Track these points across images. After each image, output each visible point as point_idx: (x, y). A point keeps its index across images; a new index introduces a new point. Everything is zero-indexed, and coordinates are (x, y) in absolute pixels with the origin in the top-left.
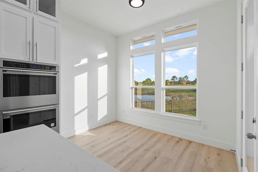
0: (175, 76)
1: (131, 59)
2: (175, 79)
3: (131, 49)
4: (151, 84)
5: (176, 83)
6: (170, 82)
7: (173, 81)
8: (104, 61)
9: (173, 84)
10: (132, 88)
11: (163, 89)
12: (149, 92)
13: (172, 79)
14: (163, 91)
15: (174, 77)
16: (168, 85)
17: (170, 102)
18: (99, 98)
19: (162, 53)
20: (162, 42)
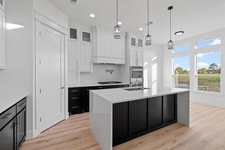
0: (215, 64)
1: (172, 59)
2: (215, 67)
3: (172, 53)
4: (183, 73)
5: (216, 72)
6: (207, 71)
7: (211, 69)
8: (156, 61)
9: (213, 72)
10: (173, 76)
11: (196, 76)
12: (181, 81)
13: (211, 68)
14: (196, 78)
15: (213, 65)
16: (204, 73)
17: (204, 88)
18: (152, 82)
19: (195, 55)
20: (195, 49)
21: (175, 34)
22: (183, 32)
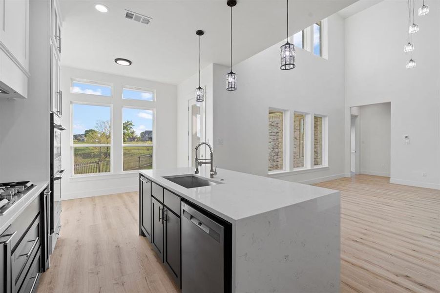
3: (71, 92)
21: (116, 60)
22: (130, 62)
